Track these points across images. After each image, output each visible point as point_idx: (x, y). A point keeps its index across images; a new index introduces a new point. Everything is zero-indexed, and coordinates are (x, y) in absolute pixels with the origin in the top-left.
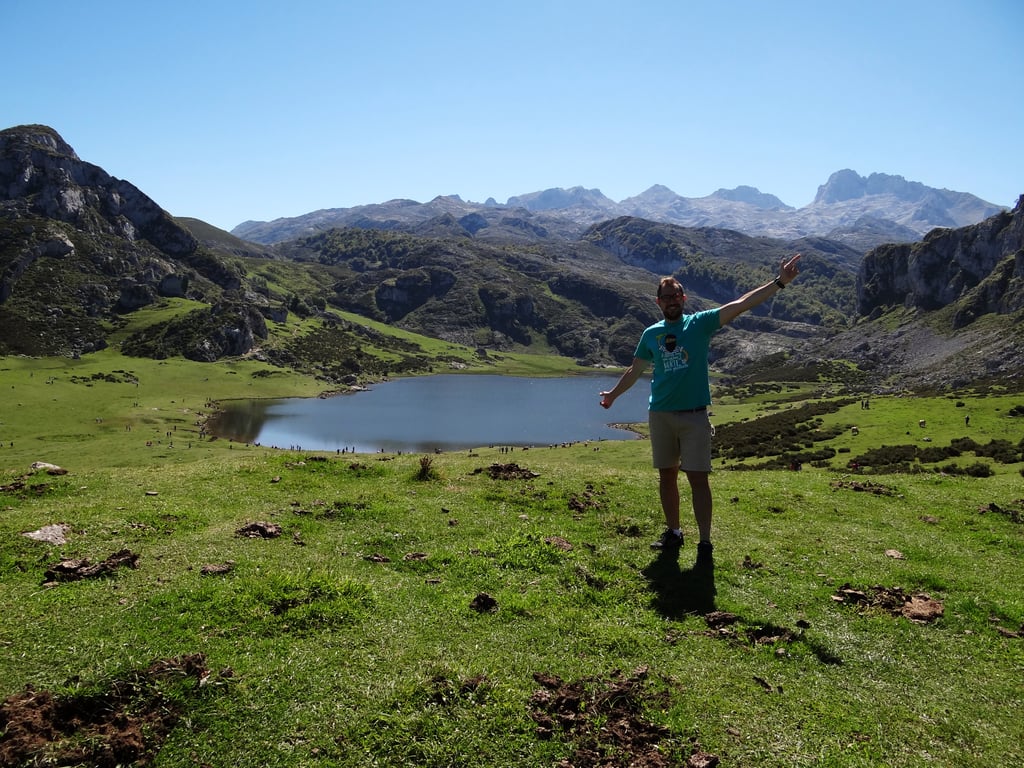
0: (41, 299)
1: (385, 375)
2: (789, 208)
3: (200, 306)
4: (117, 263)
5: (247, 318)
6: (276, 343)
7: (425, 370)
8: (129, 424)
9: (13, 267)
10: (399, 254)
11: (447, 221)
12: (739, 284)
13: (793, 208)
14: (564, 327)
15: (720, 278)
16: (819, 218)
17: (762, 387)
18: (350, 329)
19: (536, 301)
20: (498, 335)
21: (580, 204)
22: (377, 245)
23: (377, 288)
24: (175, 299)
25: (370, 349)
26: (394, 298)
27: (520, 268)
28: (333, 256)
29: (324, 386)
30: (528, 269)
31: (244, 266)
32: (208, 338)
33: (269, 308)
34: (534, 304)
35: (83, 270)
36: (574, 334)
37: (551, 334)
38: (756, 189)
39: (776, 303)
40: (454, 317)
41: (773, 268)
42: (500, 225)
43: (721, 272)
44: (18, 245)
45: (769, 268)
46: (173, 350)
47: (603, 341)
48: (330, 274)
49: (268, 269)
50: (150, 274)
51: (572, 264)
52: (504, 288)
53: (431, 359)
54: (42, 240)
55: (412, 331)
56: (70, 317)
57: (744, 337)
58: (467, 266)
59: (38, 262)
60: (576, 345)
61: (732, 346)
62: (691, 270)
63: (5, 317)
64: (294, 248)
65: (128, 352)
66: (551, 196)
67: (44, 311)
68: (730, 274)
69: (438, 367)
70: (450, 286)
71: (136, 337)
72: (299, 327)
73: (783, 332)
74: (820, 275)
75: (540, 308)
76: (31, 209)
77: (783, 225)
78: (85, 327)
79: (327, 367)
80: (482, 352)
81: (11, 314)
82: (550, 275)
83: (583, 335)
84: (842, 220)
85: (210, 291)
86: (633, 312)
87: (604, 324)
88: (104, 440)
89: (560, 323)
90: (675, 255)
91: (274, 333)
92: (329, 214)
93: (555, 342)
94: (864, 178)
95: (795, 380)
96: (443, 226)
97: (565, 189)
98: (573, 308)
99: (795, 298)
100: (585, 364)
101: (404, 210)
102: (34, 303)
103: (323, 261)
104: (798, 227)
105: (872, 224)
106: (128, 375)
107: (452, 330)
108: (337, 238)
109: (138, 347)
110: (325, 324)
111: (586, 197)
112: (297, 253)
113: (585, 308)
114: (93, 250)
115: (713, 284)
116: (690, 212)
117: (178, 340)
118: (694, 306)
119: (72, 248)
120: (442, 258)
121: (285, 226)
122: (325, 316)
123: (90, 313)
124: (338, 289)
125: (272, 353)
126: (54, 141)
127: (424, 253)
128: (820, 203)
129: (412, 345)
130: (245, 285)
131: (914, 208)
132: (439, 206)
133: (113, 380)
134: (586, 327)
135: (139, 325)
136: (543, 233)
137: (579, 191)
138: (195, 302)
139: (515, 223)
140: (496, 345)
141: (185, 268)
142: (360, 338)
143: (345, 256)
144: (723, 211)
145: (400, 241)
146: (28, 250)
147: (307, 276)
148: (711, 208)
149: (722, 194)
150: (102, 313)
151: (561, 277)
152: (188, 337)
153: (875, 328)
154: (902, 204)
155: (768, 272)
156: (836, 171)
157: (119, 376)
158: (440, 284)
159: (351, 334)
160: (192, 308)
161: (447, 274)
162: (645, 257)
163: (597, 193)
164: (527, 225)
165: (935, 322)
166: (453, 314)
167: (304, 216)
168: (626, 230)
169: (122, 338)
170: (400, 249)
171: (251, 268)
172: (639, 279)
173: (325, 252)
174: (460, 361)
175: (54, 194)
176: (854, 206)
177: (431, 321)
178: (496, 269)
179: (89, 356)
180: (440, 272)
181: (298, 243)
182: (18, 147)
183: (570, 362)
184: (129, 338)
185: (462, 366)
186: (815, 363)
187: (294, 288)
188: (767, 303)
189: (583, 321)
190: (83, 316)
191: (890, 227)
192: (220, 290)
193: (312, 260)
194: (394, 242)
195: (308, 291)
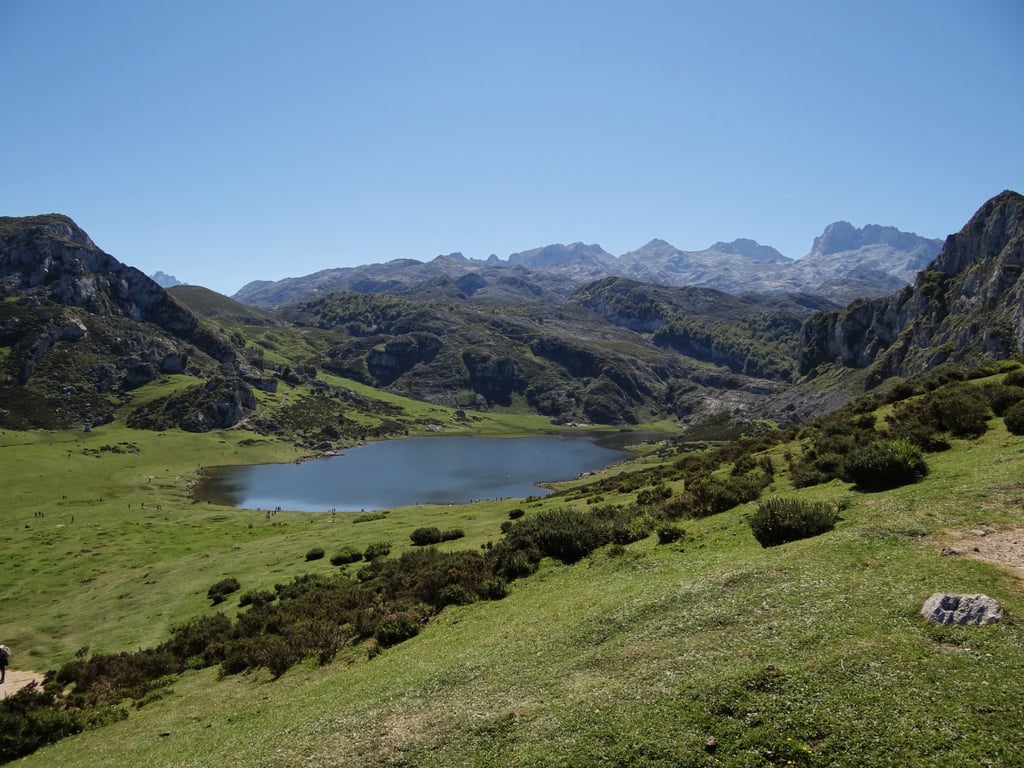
0: (58, 379)
1: (363, 439)
2: (787, 259)
3: (196, 381)
4: (125, 343)
5: (237, 392)
6: (263, 413)
7: (401, 434)
8: (131, 489)
9: (33, 351)
10: (393, 318)
11: (444, 283)
12: (716, 341)
13: (792, 259)
14: (542, 388)
15: (699, 336)
16: (815, 270)
17: (689, 446)
18: (336, 396)
19: (516, 364)
20: (480, 397)
21: (579, 260)
22: (373, 309)
23: (368, 354)
24: (175, 376)
25: (353, 415)
26: (384, 363)
27: (505, 332)
28: (331, 320)
29: (302, 452)
30: (511, 332)
31: (244, 335)
32: (203, 412)
33: (260, 380)
34: (515, 367)
35: (94, 351)
36: (551, 394)
37: (530, 395)
38: (754, 241)
39: (749, 360)
40: (440, 381)
41: (750, 325)
42: (498, 284)
43: (699, 330)
44: (38, 331)
45: (746, 325)
46: (171, 422)
47: (578, 400)
48: (326, 340)
49: (267, 337)
50: (153, 353)
51: (556, 325)
52: (485, 352)
53: (410, 423)
54: (59, 325)
55: (399, 395)
56: (82, 394)
57: (710, 394)
58: (454, 331)
59: (55, 346)
60: (553, 405)
61: (699, 403)
62: (671, 329)
63: (27, 396)
64: (296, 312)
65: (132, 424)
66: (552, 253)
67: (60, 389)
68: (708, 332)
69: (415, 429)
70: (436, 351)
71: (139, 411)
72: (287, 396)
73: (748, 389)
74: (794, 332)
75: (520, 370)
76: (50, 297)
77: (779, 277)
78: (95, 403)
79: (308, 435)
80: (461, 414)
81: (32, 393)
82: (531, 338)
83: (559, 395)
84: (838, 271)
85: (208, 365)
86: (608, 373)
87: (580, 384)
88: (109, 504)
89: (540, 383)
90: (658, 315)
91: (263, 403)
92: (334, 274)
93: (534, 403)
94: (859, 229)
95: (721, 439)
96: (439, 287)
97: (566, 245)
98: (551, 369)
99: (768, 354)
100: (558, 423)
101: (406, 269)
102: (51, 382)
103: (322, 326)
104: (793, 279)
105: (864, 274)
106: (131, 446)
107: (435, 392)
108: (336, 303)
109: (142, 420)
110: (312, 392)
111: (586, 253)
112: (297, 318)
113: (564, 369)
114: (104, 332)
115: (692, 342)
116: (688, 266)
117: (176, 414)
118: (669, 365)
119: (85, 331)
120: (431, 324)
121: (293, 286)
122: (315, 384)
123: (100, 391)
124: (332, 355)
125: (259, 423)
126: (70, 229)
127: (414, 319)
128: (817, 254)
129: (397, 408)
130: (241, 358)
131: (909, 257)
132: (440, 265)
133: (118, 451)
134: (564, 387)
135: (141, 400)
136: (538, 292)
137: (579, 246)
138: (194, 378)
139: (512, 282)
140: (475, 405)
141: (185, 344)
142: (345, 404)
143: (343, 320)
144: (720, 264)
145: (396, 305)
146: (47, 335)
147: (303, 343)
148: (709, 261)
149: (720, 247)
150: (110, 389)
151: (542, 340)
152: (185, 410)
153: (808, 388)
154: (897, 254)
155: (745, 329)
156: (831, 222)
157: (124, 447)
158: (427, 350)
159: (337, 400)
160: (189, 384)
161: (433, 339)
162: (629, 316)
163: (597, 248)
164: (523, 284)
165: (851, 384)
166: (438, 377)
167: (310, 276)
168: (612, 290)
169: (128, 411)
170: (394, 313)
171: (249, 337)
172: (620, 339)
173: (324, 316)
174: (437, 423)
175: (70, 282)
176: (849, 257)
177: (417, 384)
178: (481, 334)
179: (98, 429)
180: (426, 338)
181: (299, 308)
182: (37, 238)
183: (544, 422)
184: (133, 413)
185: (438, 428)
186: (741, 423)
187: (290, 354)
188: (741, 360)
189: (560, 382)
190: (93, 393)
191: (882, 278)
192: (217, 364)
193: (312, 325)
194: (390, 307)
195: (303, 357)
